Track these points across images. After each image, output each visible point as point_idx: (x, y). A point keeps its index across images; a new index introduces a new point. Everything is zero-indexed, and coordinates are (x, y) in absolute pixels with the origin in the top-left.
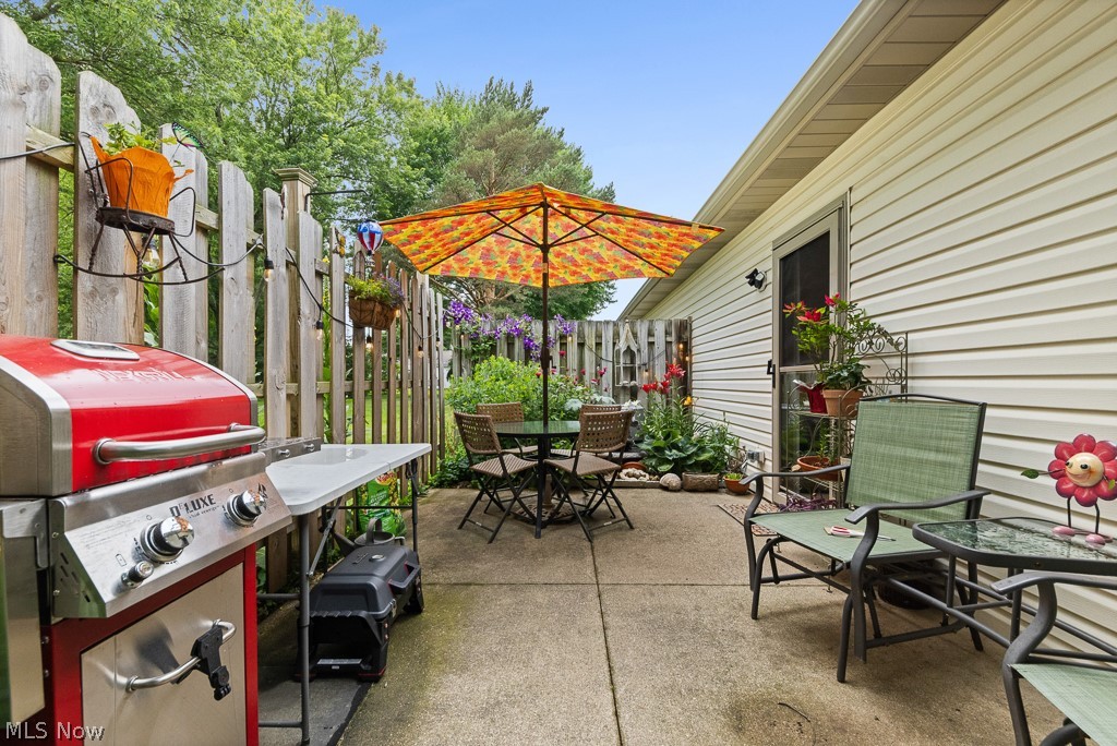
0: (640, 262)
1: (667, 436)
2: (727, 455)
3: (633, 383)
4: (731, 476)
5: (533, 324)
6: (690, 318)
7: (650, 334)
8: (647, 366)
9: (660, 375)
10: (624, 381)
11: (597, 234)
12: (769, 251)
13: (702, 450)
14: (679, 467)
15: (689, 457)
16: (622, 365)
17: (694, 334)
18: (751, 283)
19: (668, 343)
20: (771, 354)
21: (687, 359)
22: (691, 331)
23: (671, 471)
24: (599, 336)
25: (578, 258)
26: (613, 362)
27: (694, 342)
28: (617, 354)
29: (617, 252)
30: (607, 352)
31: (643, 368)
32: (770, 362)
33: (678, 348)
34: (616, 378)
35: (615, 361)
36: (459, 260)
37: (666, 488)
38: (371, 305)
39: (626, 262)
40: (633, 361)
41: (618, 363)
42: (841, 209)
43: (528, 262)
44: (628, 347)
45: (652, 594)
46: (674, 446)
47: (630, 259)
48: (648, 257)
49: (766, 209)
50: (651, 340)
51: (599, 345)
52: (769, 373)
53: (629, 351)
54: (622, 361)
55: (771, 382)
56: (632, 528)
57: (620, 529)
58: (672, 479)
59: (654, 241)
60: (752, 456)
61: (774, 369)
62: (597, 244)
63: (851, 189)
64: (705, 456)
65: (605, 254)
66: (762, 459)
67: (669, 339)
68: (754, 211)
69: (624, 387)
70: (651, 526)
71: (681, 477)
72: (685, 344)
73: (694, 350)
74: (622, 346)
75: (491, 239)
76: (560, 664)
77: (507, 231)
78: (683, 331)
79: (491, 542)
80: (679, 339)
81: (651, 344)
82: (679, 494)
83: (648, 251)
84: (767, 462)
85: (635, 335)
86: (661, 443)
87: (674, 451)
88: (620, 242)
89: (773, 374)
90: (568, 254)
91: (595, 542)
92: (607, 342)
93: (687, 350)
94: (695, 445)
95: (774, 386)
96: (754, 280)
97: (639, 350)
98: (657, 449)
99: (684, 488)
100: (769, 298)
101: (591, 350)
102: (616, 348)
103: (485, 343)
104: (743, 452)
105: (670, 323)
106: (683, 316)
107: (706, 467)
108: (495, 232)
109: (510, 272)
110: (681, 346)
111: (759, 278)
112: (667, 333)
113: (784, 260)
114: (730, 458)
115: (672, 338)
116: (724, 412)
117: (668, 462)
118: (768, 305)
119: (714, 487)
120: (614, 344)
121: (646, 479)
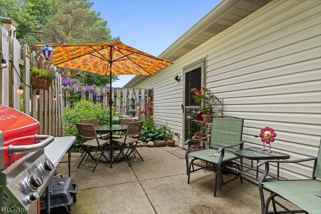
0: (142, 70)
1: (148, 129)
2: (167, 134)
3: (134, 110)
4: (170, 141)
5: (96, 88)
6: (153, 88)
7: (140, 93)
8: (139, 105)
9: (143, 108)
10: (131, 110)
11: (129, 59)
12: (182, 70)
13: (160, 133)
14: (153, 139)
15: (156, 135)
16: (130, 104)
17: (154, 94)
18: (176, 80)
19: (146, 97)
20: (182, 102)
21: (152, 102)
22: (153, 93)
23: (151, 140)
24: (122, 93)
25: (120, 66)
26: (127, 103)
27: (154, 97)
28: (128, 100)
29: (135, 66)
30: (125, 99)
31: (137, 105)
32: (182, 105)
33: (149, 99)
34: (128, 109)
35: (128, 102)
36: (72, 62)
37: (149, 146)
38: (43, 80)
39: (137, 69)
40: (134, 102)
41: (129, 103)
42: (204, 61)
43: (100, 66)
44: (132, 98)
45: (157, 181)
46: (151, 132)
47: (139, 68)
48: (145, 68)
49: (180, 57)
50: (140, 95)
51: (122, 96)
52: (182, 108)
53: (133, 99)
54: (130, 102)
55: (182, 111)
56: (143, 160)
57: (139, 161)
58: (151, 143)
59: (149, 64)
60: (176, 134)
61: (183, 107)
62: (128, 62)
63: (207, 56)
64: (161, 135)
65: (130, 66)
66: (179, 135)
67: (146, 95)
68: (177, 57)
69: (131, 112)
70: (149, 159)
71: (154, 142)
72: (151, 97)
73: (154, 99)
74: (130, 97)
75: (88, 56)
76: (136, 209)
77: (95, 53)
78: (150, 93)
79: (93, 172)
80: (149, 96)
81: (140, 97)
82: (154, 148)
83: (146, 66)
84: (180, 136)
85: (135, 94)
86: (147, 131)
87: (151, 134)
88: (136, 62)
89: (183, 108)
90: (117, 64)
91: (133, 167)
92: (125, 95)
93: (152, 100)
94: (158, 131)
95: (183, 112)
96: (177, 79)
97: (136, 99)
98: (146, 133)
99: (155, 146)
100: (182, 84)
101: (119, 98)
102: (128, 98)
103: (77, 94)
104: (172, 133)
105: (146, 90)
106: (150, 88)
107: (161, 138)
108: (90, 53)
109: (93, 69)
110: (150, 98)
111: (179, 78)
112: (145, 93)
113: (187, 74)
114: (168, 135)
115: (147, 95)
116: (167, 120)
117: (149, 137)
118: (181, 87)
119: (164, 145)
120: (127, 96)
121: (142, 144)
